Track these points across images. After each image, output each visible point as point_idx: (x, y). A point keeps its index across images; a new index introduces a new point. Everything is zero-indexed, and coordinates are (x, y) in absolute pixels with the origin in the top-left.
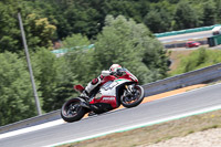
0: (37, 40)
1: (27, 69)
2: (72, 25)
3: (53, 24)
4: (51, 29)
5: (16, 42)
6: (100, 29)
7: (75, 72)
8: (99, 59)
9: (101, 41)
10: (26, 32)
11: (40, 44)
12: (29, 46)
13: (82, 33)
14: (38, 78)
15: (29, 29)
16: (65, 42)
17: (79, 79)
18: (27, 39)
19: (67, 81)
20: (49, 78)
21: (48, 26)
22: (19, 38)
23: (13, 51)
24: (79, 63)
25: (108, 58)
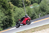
0: (27, 4)
1: (25, 11)
2: (34, 1)
3: (30, 1)
4: (29, 2)
5: (22, 5)
6: (40, 2)
7: (35, 11)
8: (40, 8)
9: (41, 4)
10: (24, 3)
11: (27, 6)
12: (25, 6)
13: (37, 3)
14: (27, 13)
15: (25, 2)
16: (33, 5)
17: (36, 13)
18: (24, 4)
19: (33, 14)
20: (30, 13)
21: (29, 1)
22: (23, 4)
23: (21, 7)
24: (36, 9)
25: (42, 8)
